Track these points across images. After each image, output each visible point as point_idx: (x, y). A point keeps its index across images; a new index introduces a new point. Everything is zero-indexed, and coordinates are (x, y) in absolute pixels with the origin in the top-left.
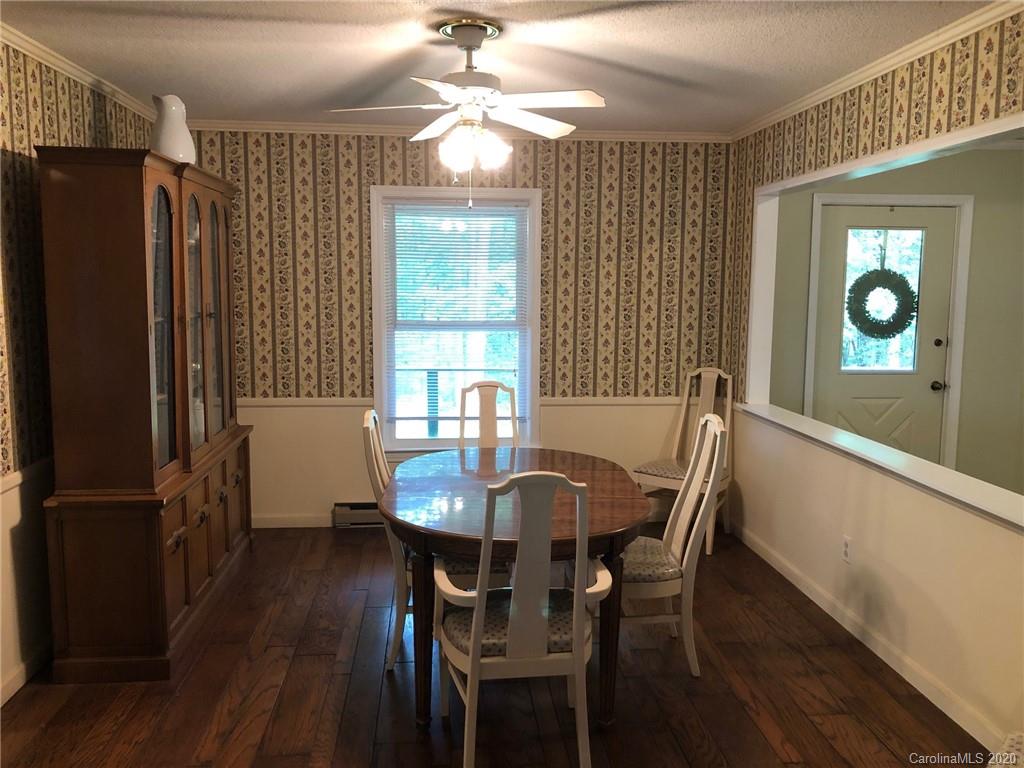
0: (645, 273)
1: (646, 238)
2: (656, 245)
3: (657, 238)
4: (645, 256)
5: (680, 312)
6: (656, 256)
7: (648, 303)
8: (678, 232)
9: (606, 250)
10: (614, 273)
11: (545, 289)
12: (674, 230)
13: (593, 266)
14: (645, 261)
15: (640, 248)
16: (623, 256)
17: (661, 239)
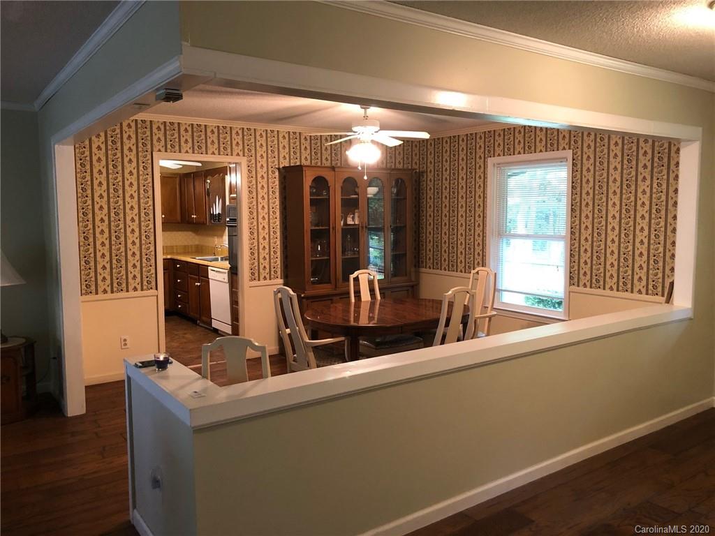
0: (639, 203)
1: (640, 178)
2: (648, 182)
3: (648, 177)
4: (640, 190)
5: (666, 232)
6: (648, 190)
7: (641, 225)
8: (665, 172)
9: (613, 187)
10: (618, 203)
11: (574, 214)
12: (662, 171)
13: (604, 199)
14: (640, 195)
15: (636, 185)
16: (624, 191)
17: (652, 178)
